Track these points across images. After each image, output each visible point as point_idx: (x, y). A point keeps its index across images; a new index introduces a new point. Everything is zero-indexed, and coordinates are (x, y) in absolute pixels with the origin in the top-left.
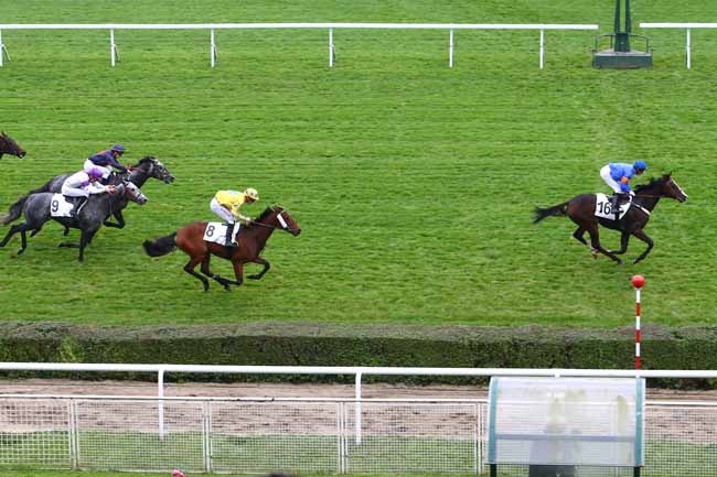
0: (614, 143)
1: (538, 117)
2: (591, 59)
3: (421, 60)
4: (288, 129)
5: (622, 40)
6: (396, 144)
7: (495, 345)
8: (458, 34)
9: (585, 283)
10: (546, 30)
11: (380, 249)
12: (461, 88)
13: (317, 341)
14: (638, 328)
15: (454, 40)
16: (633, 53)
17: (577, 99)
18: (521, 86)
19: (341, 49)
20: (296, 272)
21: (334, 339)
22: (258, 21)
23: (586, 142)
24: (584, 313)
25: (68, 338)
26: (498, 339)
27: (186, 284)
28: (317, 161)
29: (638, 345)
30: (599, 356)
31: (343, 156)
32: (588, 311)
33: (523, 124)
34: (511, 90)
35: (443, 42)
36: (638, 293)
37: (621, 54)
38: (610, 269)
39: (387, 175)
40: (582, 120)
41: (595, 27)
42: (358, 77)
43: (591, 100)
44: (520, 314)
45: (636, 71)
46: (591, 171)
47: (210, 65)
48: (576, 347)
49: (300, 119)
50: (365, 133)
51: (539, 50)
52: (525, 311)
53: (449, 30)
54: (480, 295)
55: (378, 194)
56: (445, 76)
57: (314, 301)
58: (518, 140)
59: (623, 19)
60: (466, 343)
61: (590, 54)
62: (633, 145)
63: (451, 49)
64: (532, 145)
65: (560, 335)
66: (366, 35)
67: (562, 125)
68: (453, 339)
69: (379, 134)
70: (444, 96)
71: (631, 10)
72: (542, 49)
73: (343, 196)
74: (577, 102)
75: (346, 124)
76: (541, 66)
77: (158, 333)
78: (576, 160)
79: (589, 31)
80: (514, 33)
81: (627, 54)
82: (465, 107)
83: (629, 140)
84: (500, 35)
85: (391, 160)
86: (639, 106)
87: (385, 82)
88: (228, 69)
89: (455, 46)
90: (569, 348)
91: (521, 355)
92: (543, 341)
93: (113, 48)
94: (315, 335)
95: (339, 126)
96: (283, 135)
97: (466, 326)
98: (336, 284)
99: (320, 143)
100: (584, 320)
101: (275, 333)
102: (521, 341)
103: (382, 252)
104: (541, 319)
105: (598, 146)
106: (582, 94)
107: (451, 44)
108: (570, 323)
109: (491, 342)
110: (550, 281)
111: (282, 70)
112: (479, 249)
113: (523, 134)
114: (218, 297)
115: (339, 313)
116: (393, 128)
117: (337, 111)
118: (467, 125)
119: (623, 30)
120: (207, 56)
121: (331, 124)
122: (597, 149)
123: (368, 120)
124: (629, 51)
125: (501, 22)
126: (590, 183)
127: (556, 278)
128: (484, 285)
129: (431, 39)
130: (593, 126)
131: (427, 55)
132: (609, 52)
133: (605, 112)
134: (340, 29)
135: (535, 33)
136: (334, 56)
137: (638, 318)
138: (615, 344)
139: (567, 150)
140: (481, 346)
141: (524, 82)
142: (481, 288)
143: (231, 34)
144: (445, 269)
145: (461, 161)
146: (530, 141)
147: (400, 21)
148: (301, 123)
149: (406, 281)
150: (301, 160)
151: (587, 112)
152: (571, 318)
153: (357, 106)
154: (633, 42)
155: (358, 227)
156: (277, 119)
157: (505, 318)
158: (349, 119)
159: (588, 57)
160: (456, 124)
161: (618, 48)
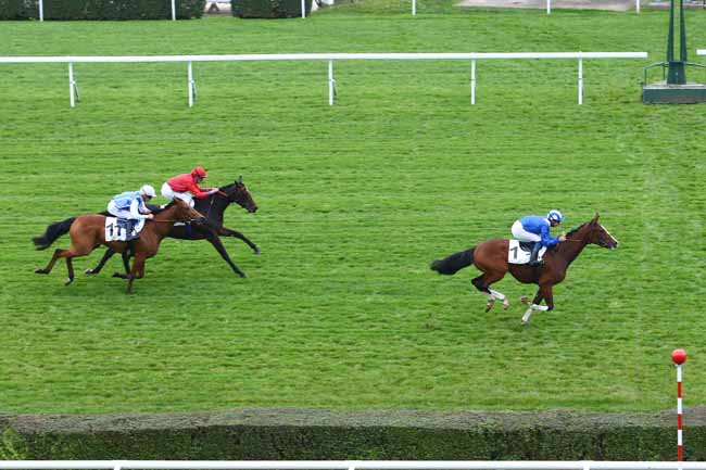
0: (665, 193)
1: (576, 162)
2: (639, 94)
3: (438, 96)
4: (279, 180)
5: (676, 70)
6: (407, 197)
7: (515, 434)
8: (482, 66)
9: (625, 359)
10: (584, 59)
11: (384, 321)
12: (484, 128)
13: (303, 430)
14: (680, 412)
15: (476, 72)
16: (690, 85)
17: (621, 141)
18: (556, 126)
19: (344, 84)
20: (283, 349)
21: (324, 429)
22: (246, 52)
23: (631, 192)
24: (623, 394)
25: (8, 431)
26: (518, 426)
27: (152, 365)
28: (311, 217)
29: (680, 432)
30: (638, 446)
31: (342, 211)
32: (628, 392)
33: (558, 171)
34: (544, 131)
35: (464, 75)
36: (679, 370)
37: (674, 87)
38: (656, 342)
39: (395, 233)
40: (628, 166)
41: (644, 55)
42: (363, 117)
43: (638, 142)
44: (548, 396)
45: (692, 107)
46: (635, 226)
47: (188, 104)
48: (611, 434)
49: (292, 168)
50: (369, 184)
51: (577, 83)
52: (552, 392)
53: (470, 60)
54: (499, 373)
55: (382, 256)
56: (465, 115)
57: (304, 383)
58: (551, 190)
59: (677, 45)
60: (480, 431)
61: (638, 88)
62: (686, 195)
63: (473, 83)
64: (567, 196)
65: (592, 420)
66: (372, 67)
67: (602, 171)
68: (463, 427)
69: (385, 185)
70: (464, 139)
71: (688, 35)
72: (580, 82)
73: (341, 259)
74: (622, 145)
75: (348, 173)
76: (580, 103)
77: (115, 423)
78: (619, 214)
79: (637, 60)
80: (549, 62)
81: (683, 87)
82: (489, 151)
83: (682, 189)
84: (531, 65)
85: (400, 216)
86: (695, 148)
87: (395, 124)
88: (208, 110)
89: (479, 80)
90: (602, 436)
91: (544, 445)
92: (571, 428)
93: (71, 86)
94: (301, 424)
95: (338, 176)
96: (272, 187)
97: (481, 410)
98: (332, 364)
99: (315, 196)
100: (622, 403)
101: (255, 421)
102: (546, 428)
103: (386, 325)
104: (572, 402)
105: (645, 196)
106: (629, 134)
107: (473, 77)
108: (606, 406)
109: (510, 430)
110: (584, 357)
111: (272, 109)
112: (501, 320)
113: (555, 183)
114: (191, 379)
115: (334, 398)
116: (401, 178)
117: (337, 158)
118: (490, 172)
119: (677, 58)
120: (184, 94)
121: (330, 172)
122: (644, 200)
123: (372, 168)
124: (684, 83)
125: (534, 50)
126: (636, 241)
127: (592, 353)
128: (506, 362)
129: (451, 72)
130: (640, 172)
131: (446, 91)
132: (661, 84)
133: (654, 156)
134: (343, 61)
135: (574, 62)
136: (335, 94)
137: (679, 400)
138: (656, 432)
139: (607, 201)
140: (498, 435)
141: (560, 121)
142: (503, 366)
143: (214, 68)
144: (459, 343)
145: (482, 216)
146: (565, 191)
147: (414, 50)
148: (294, 173)
149: (413, 358)
150: (292, 216)
151: (633, 156)
152: (607, 401)
153: (360, 152)
154: (689, 73)
155: (358, 296)
156: (265, 168)
157: (529, 401)
158: (351, 168)
159: (636, 91)
160: (477, 172)
161: (671, 80)
